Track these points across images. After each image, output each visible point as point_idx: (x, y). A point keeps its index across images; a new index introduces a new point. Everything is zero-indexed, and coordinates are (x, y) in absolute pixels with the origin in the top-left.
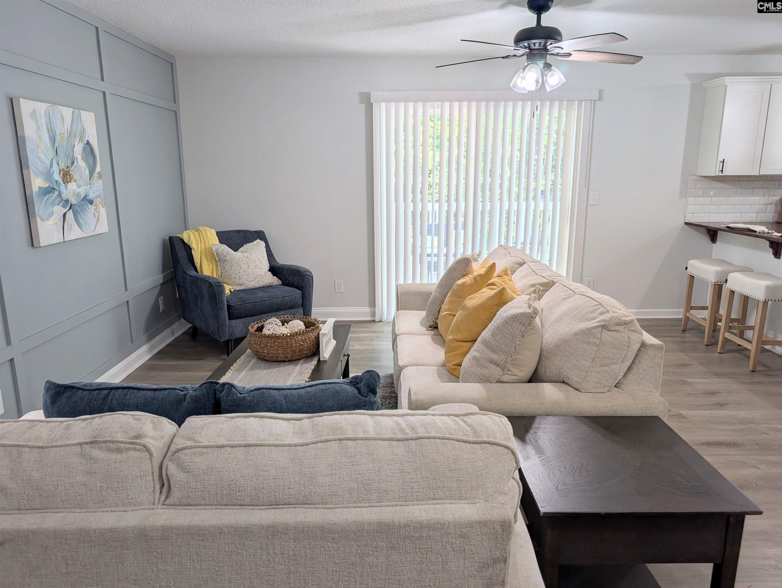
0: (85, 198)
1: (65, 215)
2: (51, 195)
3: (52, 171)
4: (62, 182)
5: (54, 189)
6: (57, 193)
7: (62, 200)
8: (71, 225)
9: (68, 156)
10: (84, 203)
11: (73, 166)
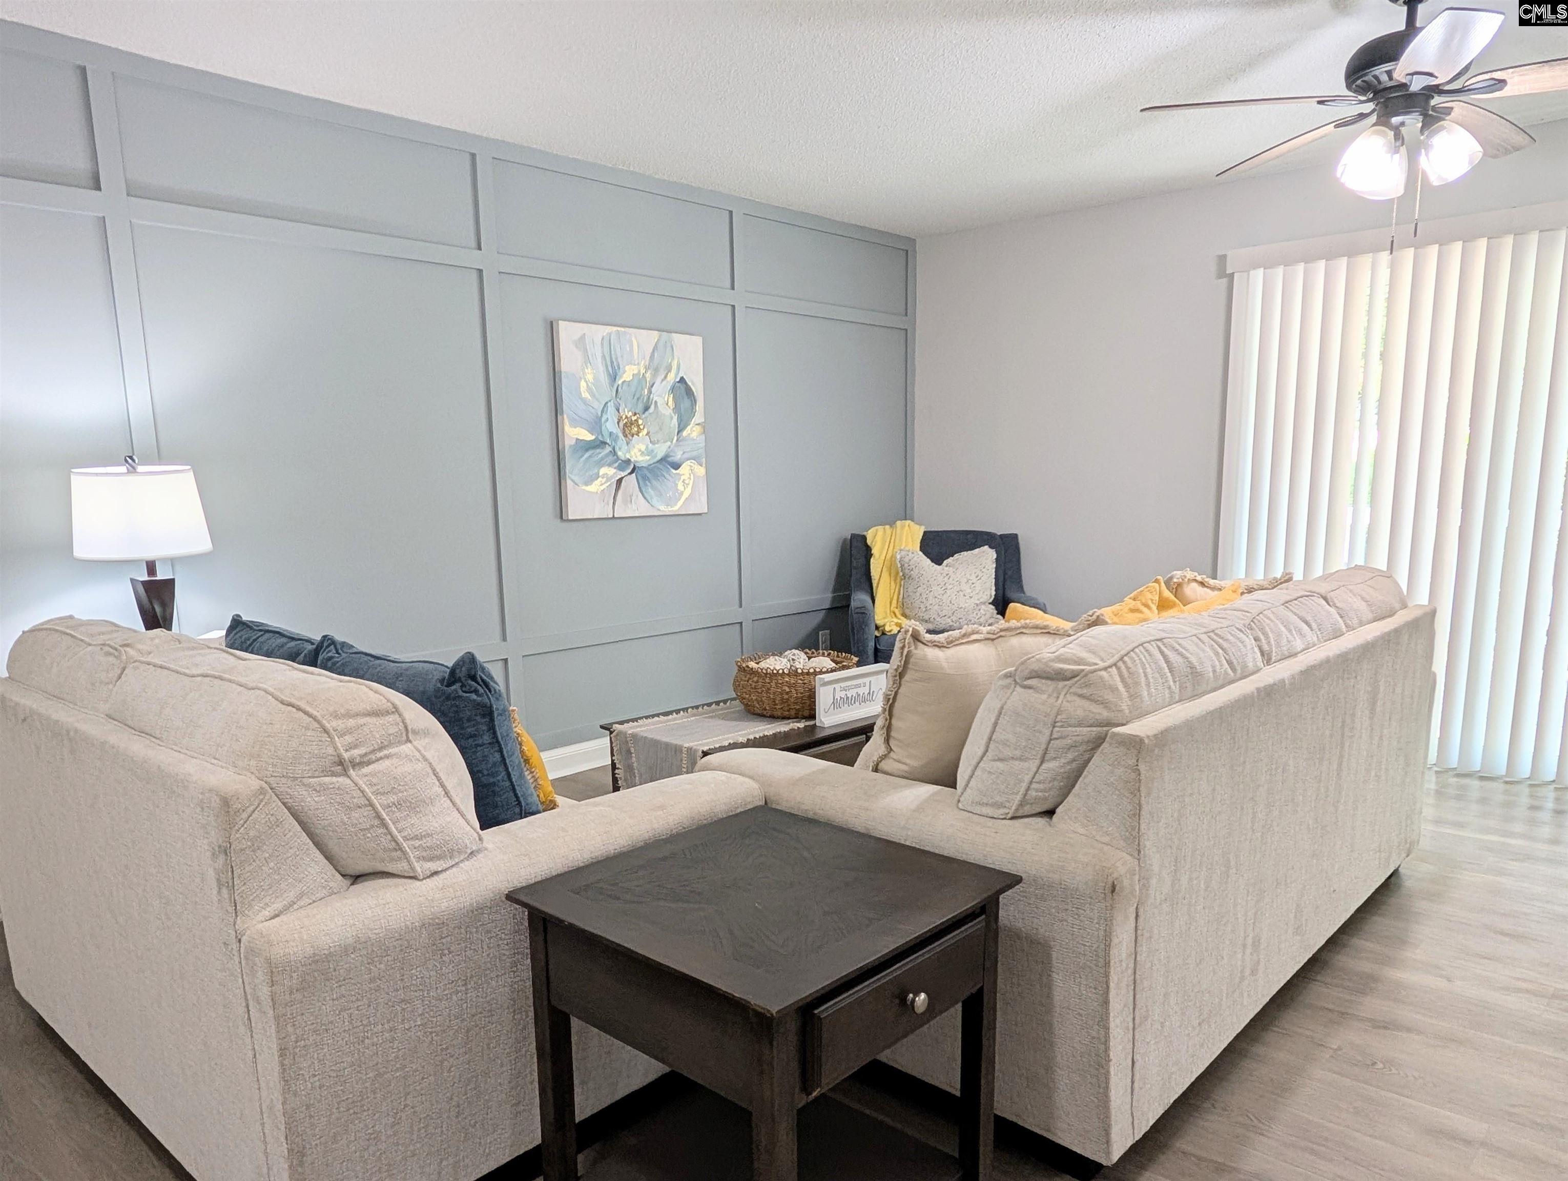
0: (664, 460)
1: (620, 481)
2: (598, 451)
3: (603, 420)
4: (621, 435)
5: (605, 443)
6: (608, 449)
7: (618, 458)
8: (631, 496)
9: (638, 399)
10: (661, 466)
11: (647, 413)
